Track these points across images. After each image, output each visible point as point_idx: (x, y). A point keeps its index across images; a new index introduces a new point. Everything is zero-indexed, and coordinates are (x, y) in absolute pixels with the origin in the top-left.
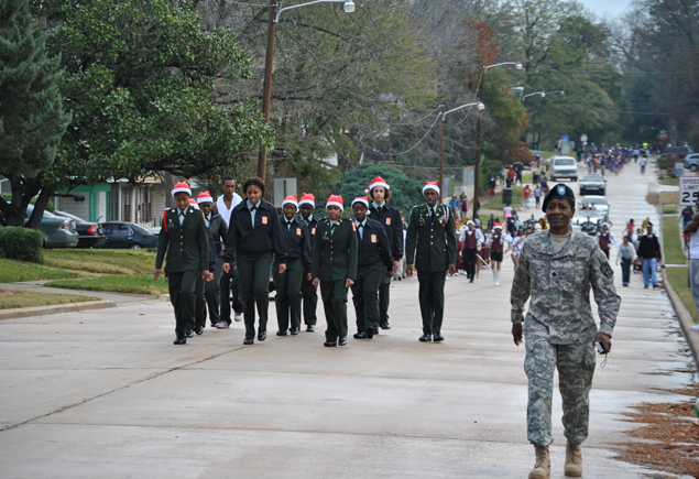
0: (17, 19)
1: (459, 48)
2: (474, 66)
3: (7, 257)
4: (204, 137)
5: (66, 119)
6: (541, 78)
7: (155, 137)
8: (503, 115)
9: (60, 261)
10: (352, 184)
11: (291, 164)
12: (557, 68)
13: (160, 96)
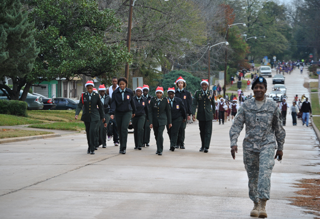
0: (15, 5)
1: (217, 17)
2: (224, 25)
3: (11, 114)
4: (101, 59)
5: (38, 51)
6: (255, 30)
7: (78, 59)
8: (237, 47)
9: (35, 116)
10: (168, 80)
11: (140, 71)
12: (262, 26)
13: (80, 40)
